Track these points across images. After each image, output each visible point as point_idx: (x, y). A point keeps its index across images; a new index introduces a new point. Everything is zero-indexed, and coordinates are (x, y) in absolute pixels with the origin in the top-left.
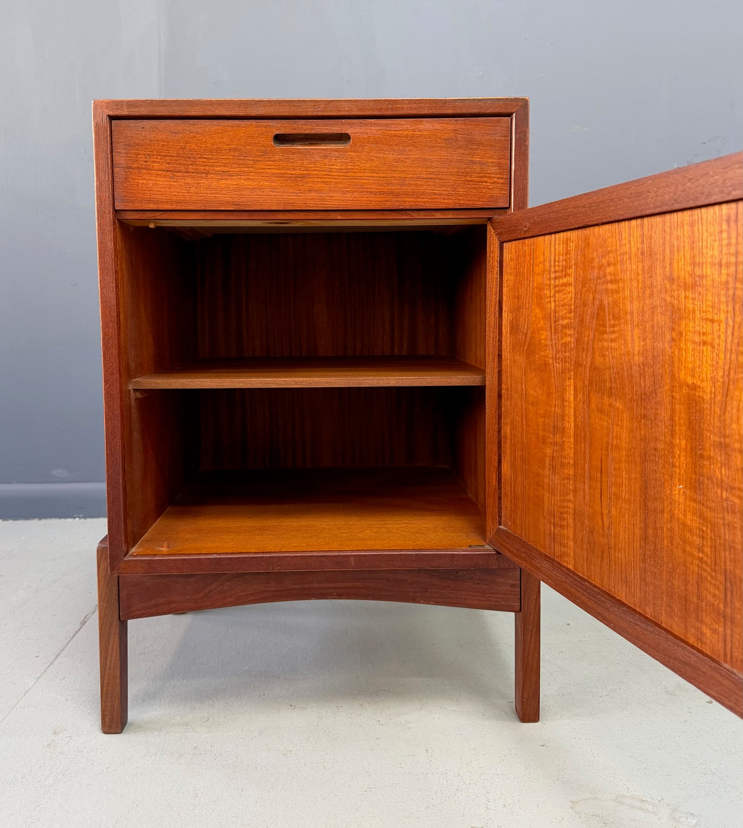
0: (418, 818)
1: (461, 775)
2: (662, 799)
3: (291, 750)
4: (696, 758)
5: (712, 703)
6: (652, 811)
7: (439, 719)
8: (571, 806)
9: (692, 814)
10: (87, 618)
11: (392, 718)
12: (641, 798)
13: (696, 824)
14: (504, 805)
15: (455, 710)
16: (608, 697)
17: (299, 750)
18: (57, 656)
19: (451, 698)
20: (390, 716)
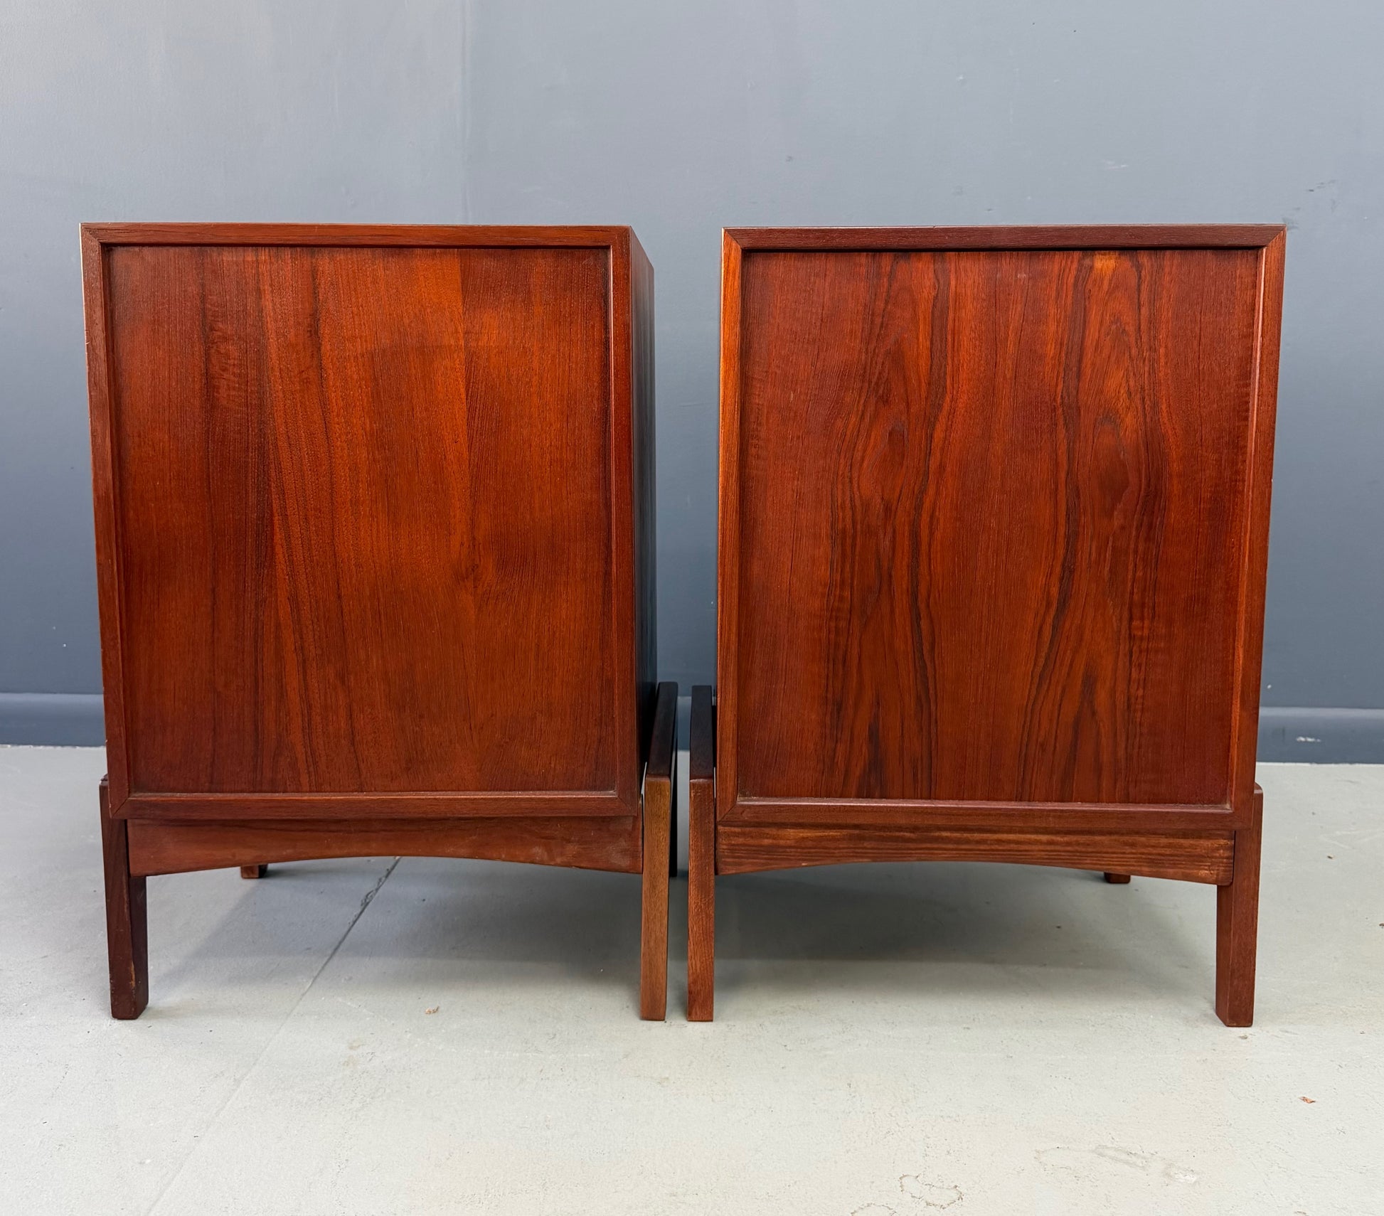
0: (836, 1162)
1: (893, 1115)
2: (1156, 1153)
3: (667, 1078)
4: (1210, 1106)
5: (1246, 1038)
6: (1141, 1165)
7: (867, 1046)
8: (1035, 1155)
9: (1192, 1171)
10: (369, 896)
11: (803, 1042)
12: (1129, 1150)
13: (1195, 1182)
14: (948, 1152)
15: (889, 1036)
16: (1103, 1026)
17: (679, 1078)
18: (336, 949)
19: (885, 1020)
20: (801, 1040)
